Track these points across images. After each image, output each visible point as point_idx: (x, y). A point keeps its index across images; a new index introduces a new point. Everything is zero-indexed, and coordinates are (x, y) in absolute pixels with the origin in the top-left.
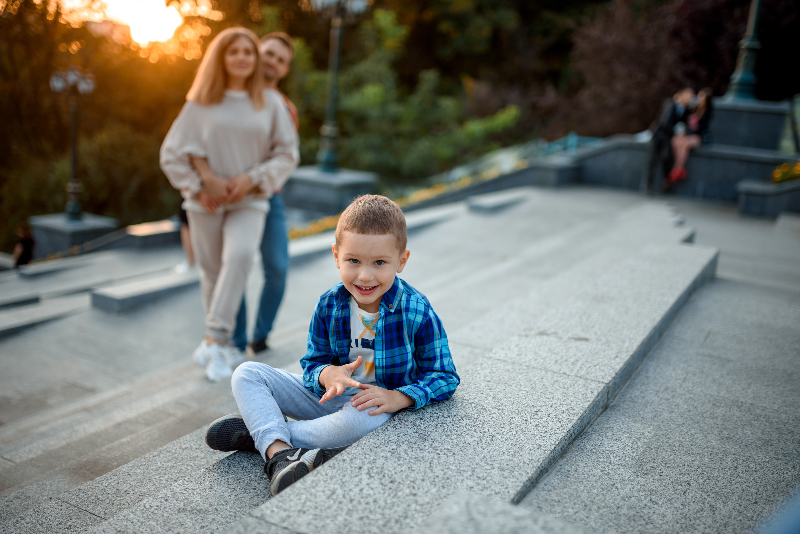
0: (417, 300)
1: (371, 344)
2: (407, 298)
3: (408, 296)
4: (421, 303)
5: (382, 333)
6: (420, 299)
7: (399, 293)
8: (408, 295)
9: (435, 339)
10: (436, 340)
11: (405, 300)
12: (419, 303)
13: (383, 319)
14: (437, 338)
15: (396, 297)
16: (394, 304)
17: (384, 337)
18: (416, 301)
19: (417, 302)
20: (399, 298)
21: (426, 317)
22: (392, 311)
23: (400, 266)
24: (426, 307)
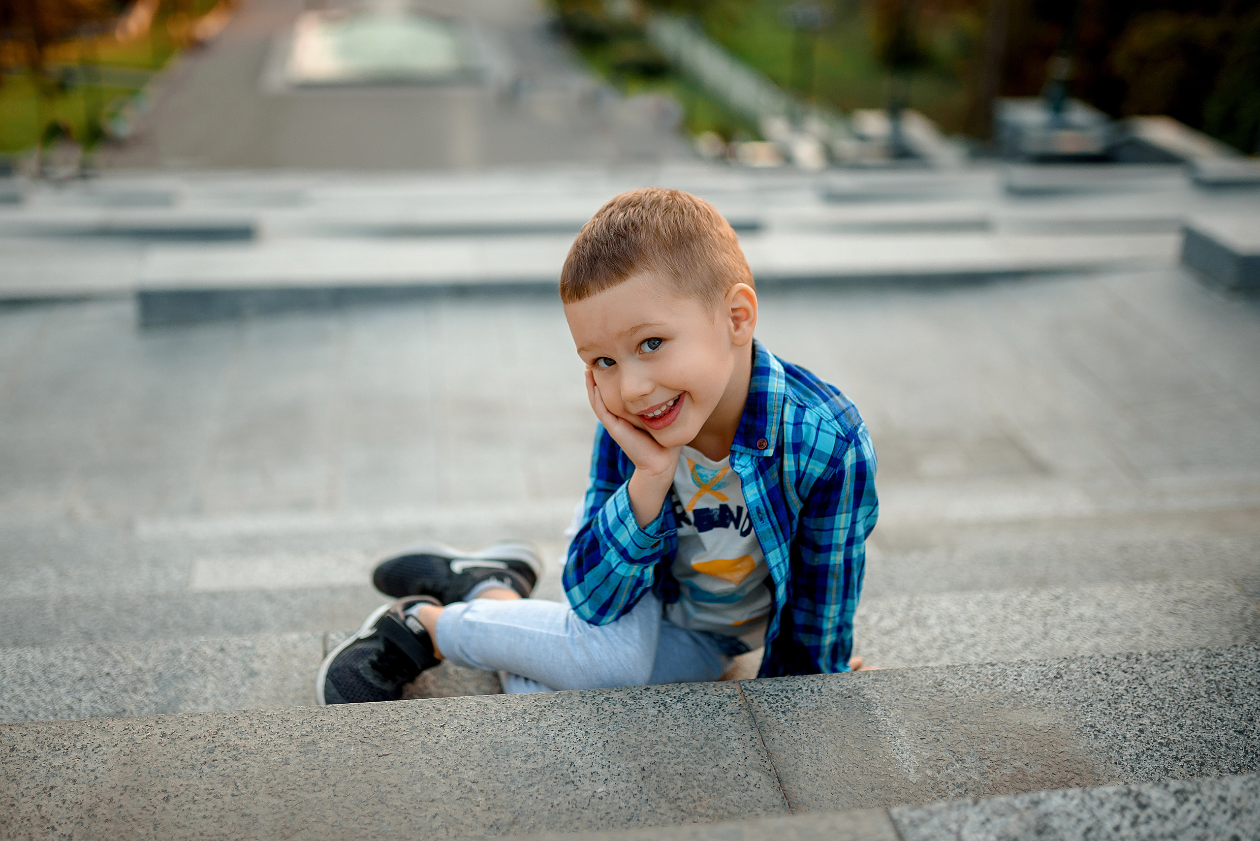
0: (820, 423)
1: (716, 517)
2: (796, 415)
3: (800, 410)
4: (828, 432)
5: (767, 511)
6: (827, 422)
7: (772, 404)
8: (799, 406)
9: (838, 510)
11: (792, 420)
12: (824, 431)
13: (757, 479)
14: (844, 510)
15: (769, 417)
16: (767, 436)
17: (774, 518)
18: (816, 426)
19: (818, 429)
20: (776, 418)
21: (835, 467)
22: (770, 452)
23: (737, 327)
24: (842, 438)
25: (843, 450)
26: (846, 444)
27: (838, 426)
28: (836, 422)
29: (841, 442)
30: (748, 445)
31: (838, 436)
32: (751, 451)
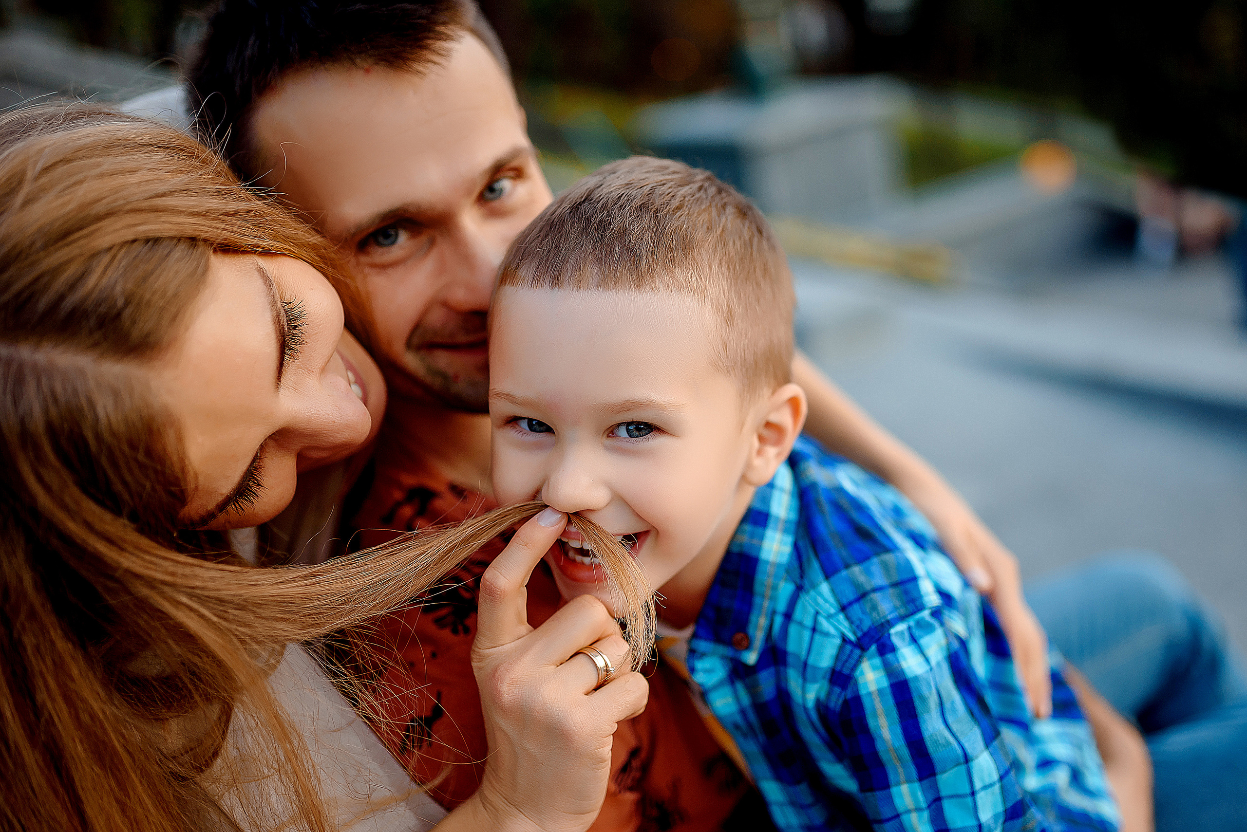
4: (828, 634)
7: (763, 578)
10: (898, 784)
12: (821, 631)
15: (757, 600)
16: (751, 630)
19: (813, 630)
21: (844, 687)
22: (751, 658)
23: (760, 453)
24: (851, 642)
25: (852, 661)
26: (857, 652)
27: (846, 623)
28: (841, 617)
29: (848, 648)
30: (717, 638)
31: (845, 640)
32: (723, 650)
